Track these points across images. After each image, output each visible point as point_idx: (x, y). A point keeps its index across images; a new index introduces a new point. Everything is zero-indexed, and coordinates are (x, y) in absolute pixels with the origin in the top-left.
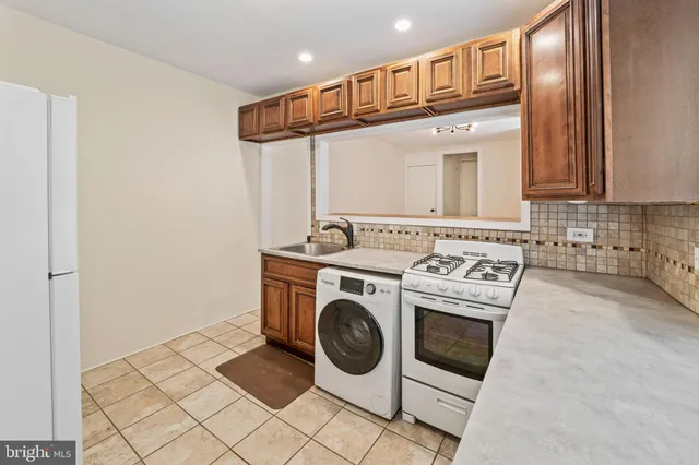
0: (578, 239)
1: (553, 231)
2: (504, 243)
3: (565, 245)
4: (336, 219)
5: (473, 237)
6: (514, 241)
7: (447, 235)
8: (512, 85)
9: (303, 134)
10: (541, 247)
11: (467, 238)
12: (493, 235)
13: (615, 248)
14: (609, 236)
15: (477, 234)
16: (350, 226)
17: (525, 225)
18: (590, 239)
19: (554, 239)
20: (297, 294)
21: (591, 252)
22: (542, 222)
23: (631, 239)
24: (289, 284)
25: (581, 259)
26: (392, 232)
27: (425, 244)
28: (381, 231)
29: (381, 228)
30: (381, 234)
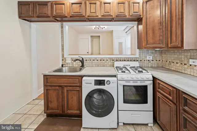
0: (149, 59)
1: (144, 57)
2: (132, 61)
3: (146, 61)
4: (77, 57)
5: (124, 60)
6: (135, 60)
7: (117, 60)
8: (141, 16)
9: (58, 21)
10: (141, 62)
11: (122, 61)
12: (130, 59)
13: (156, 60)
14: (155, 58)
15: (125, 59)
16: (83, 59)
17: (137, 56)
18: (152, 59)
19: (144, 59)
20: (67, 90)
21: (152, 62)
22: (142, 55)
23: (159, 58)
24: (62, 87)
25: (150, 64)
26: (98, 60)
27: (110, 63)
28: (94, 60)
29: (94, 59)
30: (94, 61)
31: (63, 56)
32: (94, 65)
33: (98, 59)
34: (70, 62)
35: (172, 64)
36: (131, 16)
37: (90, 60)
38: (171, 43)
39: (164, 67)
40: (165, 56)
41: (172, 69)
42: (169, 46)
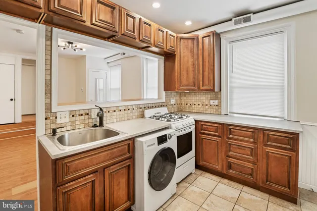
1: (169, 101)
2: (160, 107)
3: (171, 105)
5: (152, 107)
11: (150, 108)
12: (157, 105)
13: (177, 104)
14: (176, 101)
16: (101, 110)
17: (164, 100)
18: (174, 103)
19: (169, 104)
20: (110, 174)
21: (174, 106)
22: (167, 99)
23: (179, 101)
26: (121, 111)
27: (136, 114)
28: (115, 111)
29: (114, 109)
30: (114, 113)
31: (48, 108)
32: (115, 120)
33: (120, 108)
34: (67, 120)
35: (193, 106)
36: (168, 50)
37: (109, 112)
38: (203, 86)
39: (183, 110)
40: (185, 98)
41: (193, 111)
42: (201, 88)
